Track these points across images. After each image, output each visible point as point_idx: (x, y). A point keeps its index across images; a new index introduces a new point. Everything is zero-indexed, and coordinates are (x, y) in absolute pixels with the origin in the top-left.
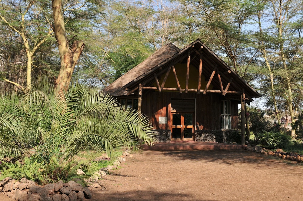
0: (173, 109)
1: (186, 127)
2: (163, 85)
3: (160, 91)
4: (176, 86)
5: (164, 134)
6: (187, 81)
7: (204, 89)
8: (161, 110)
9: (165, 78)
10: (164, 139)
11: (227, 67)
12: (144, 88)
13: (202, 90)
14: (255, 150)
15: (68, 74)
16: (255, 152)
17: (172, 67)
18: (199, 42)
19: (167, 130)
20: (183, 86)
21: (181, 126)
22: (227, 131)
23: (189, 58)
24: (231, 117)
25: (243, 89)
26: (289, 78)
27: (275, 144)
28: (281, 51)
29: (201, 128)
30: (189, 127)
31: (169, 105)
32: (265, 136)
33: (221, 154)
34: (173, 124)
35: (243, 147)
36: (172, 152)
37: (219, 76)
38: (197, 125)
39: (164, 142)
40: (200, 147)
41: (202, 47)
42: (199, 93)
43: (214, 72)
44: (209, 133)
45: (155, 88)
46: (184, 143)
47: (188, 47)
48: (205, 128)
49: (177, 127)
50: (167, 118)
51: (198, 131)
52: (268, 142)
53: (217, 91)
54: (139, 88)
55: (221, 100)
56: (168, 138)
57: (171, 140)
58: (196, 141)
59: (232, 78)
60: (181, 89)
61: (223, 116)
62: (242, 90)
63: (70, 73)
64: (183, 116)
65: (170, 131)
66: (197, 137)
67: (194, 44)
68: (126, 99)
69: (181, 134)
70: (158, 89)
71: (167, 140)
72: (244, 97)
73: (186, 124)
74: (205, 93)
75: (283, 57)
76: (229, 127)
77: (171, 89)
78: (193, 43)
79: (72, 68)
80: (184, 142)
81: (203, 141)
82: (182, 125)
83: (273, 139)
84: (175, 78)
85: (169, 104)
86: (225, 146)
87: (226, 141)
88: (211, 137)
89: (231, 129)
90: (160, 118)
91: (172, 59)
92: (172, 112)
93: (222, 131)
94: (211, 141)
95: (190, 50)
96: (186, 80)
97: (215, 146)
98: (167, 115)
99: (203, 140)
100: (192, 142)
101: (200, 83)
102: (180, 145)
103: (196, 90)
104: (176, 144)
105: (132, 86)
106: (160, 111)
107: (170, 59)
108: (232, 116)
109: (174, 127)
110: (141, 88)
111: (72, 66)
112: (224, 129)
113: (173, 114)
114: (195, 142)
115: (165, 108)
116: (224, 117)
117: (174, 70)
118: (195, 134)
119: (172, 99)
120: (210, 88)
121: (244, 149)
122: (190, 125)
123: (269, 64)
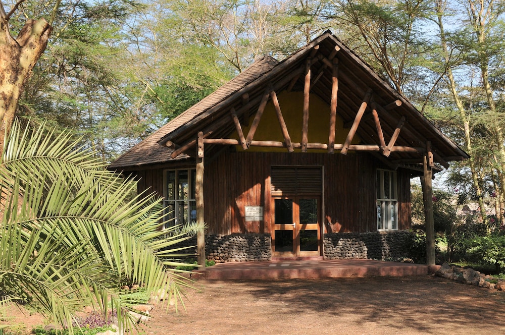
0: (276, 189)
1: (304, 227)
2: (252, 133)
3: (245, 148)
4: (279, 136)
5: (257, 241)
6: (306, 125)
7: (343, 143)
8: (251, 190)
9: (257, 118)
10: (257, 255)
11: (394, 94)
12: (210, 141)
13: (337, 146)
14: (464, 280)
15: (5, 99)
16: (463, 283)
17: (270, 94)
18: (331, 36)
19: (263, 234)
20: (296, 137)
21: (294, 226)
22: (390, 234)
23: (309, 75)
24: (397, 204)
25: (429, 143)
26: (500, 129)
27: (503, 262)
28: (483, 77)
29: (336, 227)
30: (311, 227)
31: (266, 180)
32: (479, 245)
33: (389, 291)
34: (277, 222)
35: (430, 271)
36: (273, 287)
37: (375, 113)
38: (327, 222)
39: (256, 259)
40: (335, 272)
41: (337, 49)
42: (331, 150)
43: (364, 106)
44: (354, 239)
45: (234, 142)
46: (300, 263)
47: (306, 48)
48: (346, 229)
49: (284, 228)
50: (262, 208)
51: (330, 234)
52: (485, 258)
53: (371, 147)
54: (197, 143)
55: (377, 169)
56: (266, 250)
57: (273, 256)
58: (325, 257)
59: (404, 119)
60: (291, 143)
61: (382, 202)
62: (425, 143)
63: (11, 98)
64: (296, 203)
65: (269, 235)
66: (329, 249)
67: (319, 41)
68: (176, 170)
69: (294, 242)
70: (240, 144)
71: (263, 255)
72: (431, 160)
73: (304, 220)
74: (344, 151)
75: (489, 89)
76: (394, 226)
77: (269, 143)
78: (317, 38)
79: (17, 83)
80: (300, 259)
81: (342, 258)
82: (294, 224)
83: (497, 253)
84: (279, 120)
85: (267, 177)
86: (391, 269)
87: (389, 256)
88: (357, 249)
89: (397, 229)
90: (247, 209)
91: (270, 75)
92: (273, 196)
93: (381, 235)
94: (357, 256)
95: (310, 58)
96: (302, 122)
97: (369, 270)
98: (262, 203)
99: (340, 255)
100: (316, 259)
101: (333, 128)
102: (292, 267)
103: (325, 146)
104: (282, 265)
105: (182, 138)
106: (246, 192)
107: (266, 75)
108: (399, 201)
109: (277, 227)
110: (201, 142)
111: (16, 79)
112: (384, 230)
113: (275, 200)
114: (323, 259)
115: (257, 187)
116: (384, 204)
117: (276, 100)
118: (324, 241)
119: (272, 168)
120: (355, 141)
121: (433, 275)
122: (312, 221)
123: (461, 102)
